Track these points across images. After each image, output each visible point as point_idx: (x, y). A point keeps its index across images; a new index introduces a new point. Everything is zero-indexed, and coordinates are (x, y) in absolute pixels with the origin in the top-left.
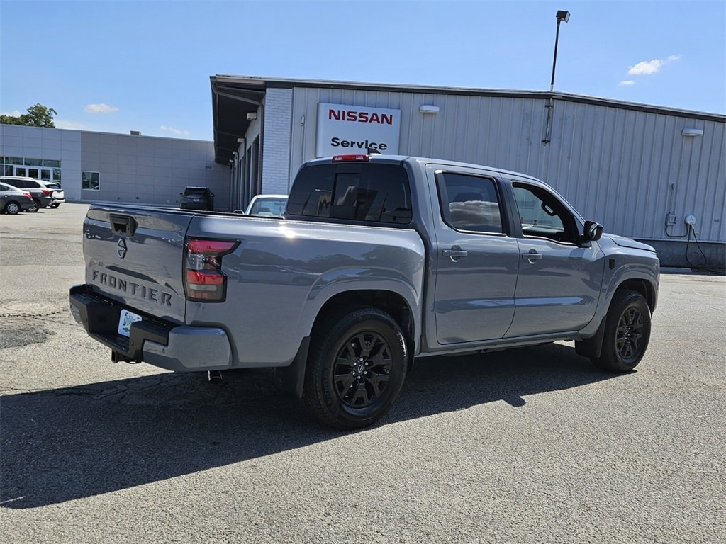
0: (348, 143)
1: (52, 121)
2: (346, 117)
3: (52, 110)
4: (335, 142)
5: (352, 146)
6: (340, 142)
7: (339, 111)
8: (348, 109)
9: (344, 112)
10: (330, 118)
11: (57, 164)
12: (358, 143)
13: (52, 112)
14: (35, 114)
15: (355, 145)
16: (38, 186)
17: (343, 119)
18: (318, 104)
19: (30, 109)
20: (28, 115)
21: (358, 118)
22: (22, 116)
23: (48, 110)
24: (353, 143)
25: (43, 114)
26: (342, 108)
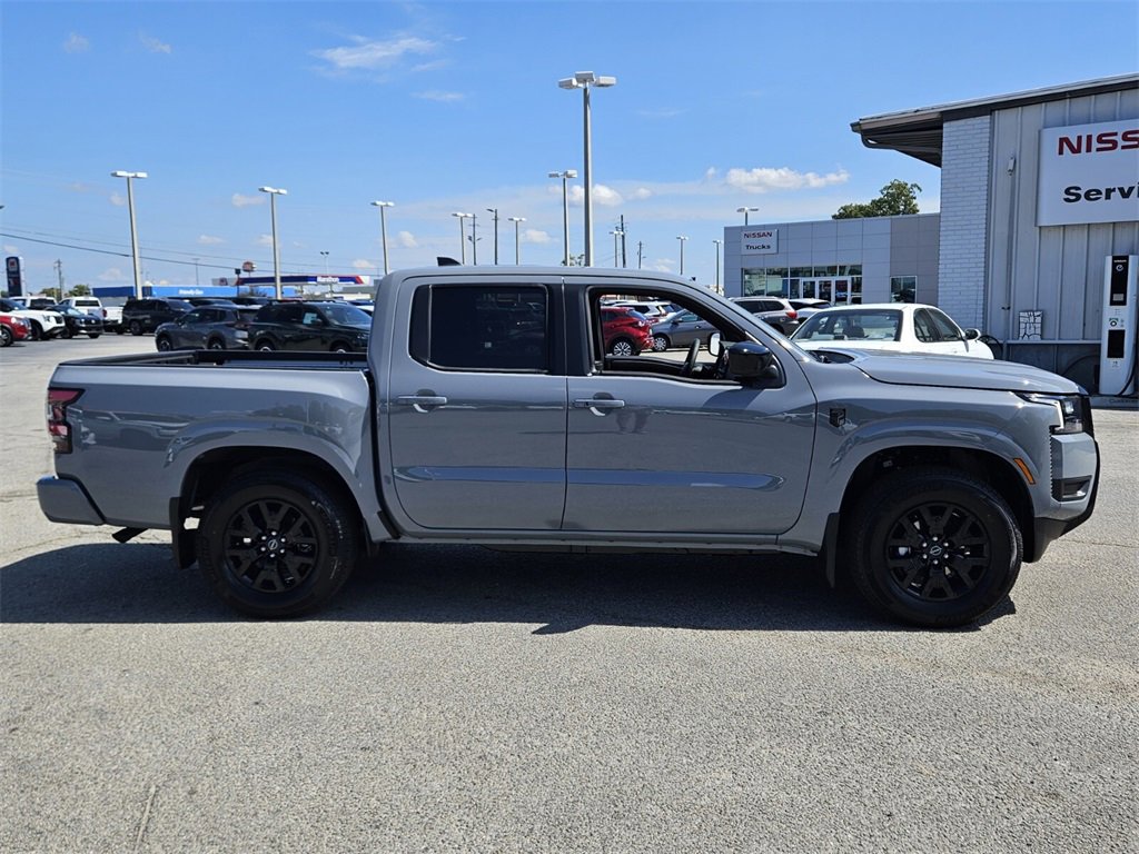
0: (1099, 192)
1: (915, 202)
2: (1095, 145)
3: (916, 185)
4: (1072, 194)
5: (1108, 197)
6: (1082, 193)
7: (1080, 138)
8: (1096, 130)
9: (1089, 138)
10: (1061, 152)
11: (855, 270)
12: (1121, 190)
13: (915, 189)
14: (892, 195)
15: (1116, 195)
16: (781, 307)
17: (1089, 150)
18: (1039, 132)
19: (885, 189)
20: (881, 199)
21: (1121, 143)
22: (873, 201)
23: (909, 186)
24: (1109, 192)
25: (901, 194)
26: (1084, 130)
